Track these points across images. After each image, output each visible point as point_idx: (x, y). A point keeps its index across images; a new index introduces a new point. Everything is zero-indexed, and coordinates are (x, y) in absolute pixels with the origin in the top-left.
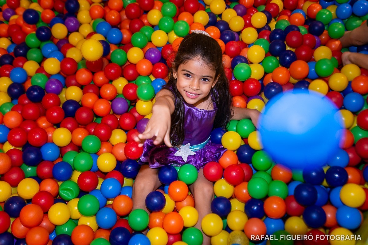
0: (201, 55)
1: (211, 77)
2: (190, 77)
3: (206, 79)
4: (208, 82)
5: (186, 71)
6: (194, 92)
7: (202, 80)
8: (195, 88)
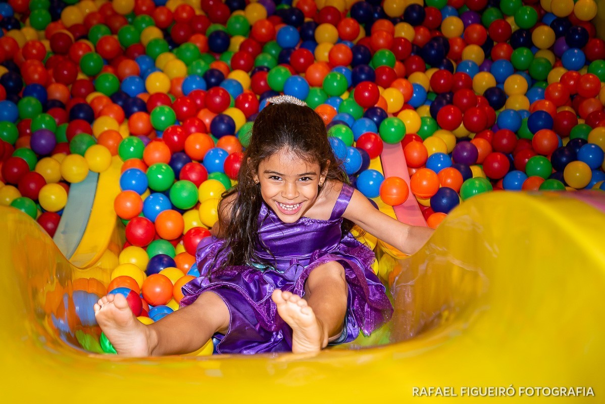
0: (289, 144)
1: (314, 174)
2: (280, 179)
3: (306, 178)
4: (310, 181)
5: (271, 172)
6: (292, 202)
7: (300, 180)
8: (290, 195)
